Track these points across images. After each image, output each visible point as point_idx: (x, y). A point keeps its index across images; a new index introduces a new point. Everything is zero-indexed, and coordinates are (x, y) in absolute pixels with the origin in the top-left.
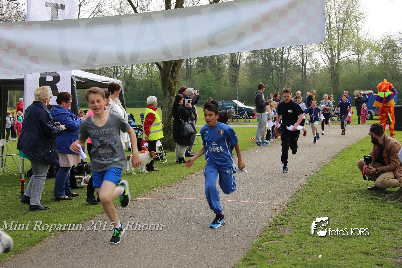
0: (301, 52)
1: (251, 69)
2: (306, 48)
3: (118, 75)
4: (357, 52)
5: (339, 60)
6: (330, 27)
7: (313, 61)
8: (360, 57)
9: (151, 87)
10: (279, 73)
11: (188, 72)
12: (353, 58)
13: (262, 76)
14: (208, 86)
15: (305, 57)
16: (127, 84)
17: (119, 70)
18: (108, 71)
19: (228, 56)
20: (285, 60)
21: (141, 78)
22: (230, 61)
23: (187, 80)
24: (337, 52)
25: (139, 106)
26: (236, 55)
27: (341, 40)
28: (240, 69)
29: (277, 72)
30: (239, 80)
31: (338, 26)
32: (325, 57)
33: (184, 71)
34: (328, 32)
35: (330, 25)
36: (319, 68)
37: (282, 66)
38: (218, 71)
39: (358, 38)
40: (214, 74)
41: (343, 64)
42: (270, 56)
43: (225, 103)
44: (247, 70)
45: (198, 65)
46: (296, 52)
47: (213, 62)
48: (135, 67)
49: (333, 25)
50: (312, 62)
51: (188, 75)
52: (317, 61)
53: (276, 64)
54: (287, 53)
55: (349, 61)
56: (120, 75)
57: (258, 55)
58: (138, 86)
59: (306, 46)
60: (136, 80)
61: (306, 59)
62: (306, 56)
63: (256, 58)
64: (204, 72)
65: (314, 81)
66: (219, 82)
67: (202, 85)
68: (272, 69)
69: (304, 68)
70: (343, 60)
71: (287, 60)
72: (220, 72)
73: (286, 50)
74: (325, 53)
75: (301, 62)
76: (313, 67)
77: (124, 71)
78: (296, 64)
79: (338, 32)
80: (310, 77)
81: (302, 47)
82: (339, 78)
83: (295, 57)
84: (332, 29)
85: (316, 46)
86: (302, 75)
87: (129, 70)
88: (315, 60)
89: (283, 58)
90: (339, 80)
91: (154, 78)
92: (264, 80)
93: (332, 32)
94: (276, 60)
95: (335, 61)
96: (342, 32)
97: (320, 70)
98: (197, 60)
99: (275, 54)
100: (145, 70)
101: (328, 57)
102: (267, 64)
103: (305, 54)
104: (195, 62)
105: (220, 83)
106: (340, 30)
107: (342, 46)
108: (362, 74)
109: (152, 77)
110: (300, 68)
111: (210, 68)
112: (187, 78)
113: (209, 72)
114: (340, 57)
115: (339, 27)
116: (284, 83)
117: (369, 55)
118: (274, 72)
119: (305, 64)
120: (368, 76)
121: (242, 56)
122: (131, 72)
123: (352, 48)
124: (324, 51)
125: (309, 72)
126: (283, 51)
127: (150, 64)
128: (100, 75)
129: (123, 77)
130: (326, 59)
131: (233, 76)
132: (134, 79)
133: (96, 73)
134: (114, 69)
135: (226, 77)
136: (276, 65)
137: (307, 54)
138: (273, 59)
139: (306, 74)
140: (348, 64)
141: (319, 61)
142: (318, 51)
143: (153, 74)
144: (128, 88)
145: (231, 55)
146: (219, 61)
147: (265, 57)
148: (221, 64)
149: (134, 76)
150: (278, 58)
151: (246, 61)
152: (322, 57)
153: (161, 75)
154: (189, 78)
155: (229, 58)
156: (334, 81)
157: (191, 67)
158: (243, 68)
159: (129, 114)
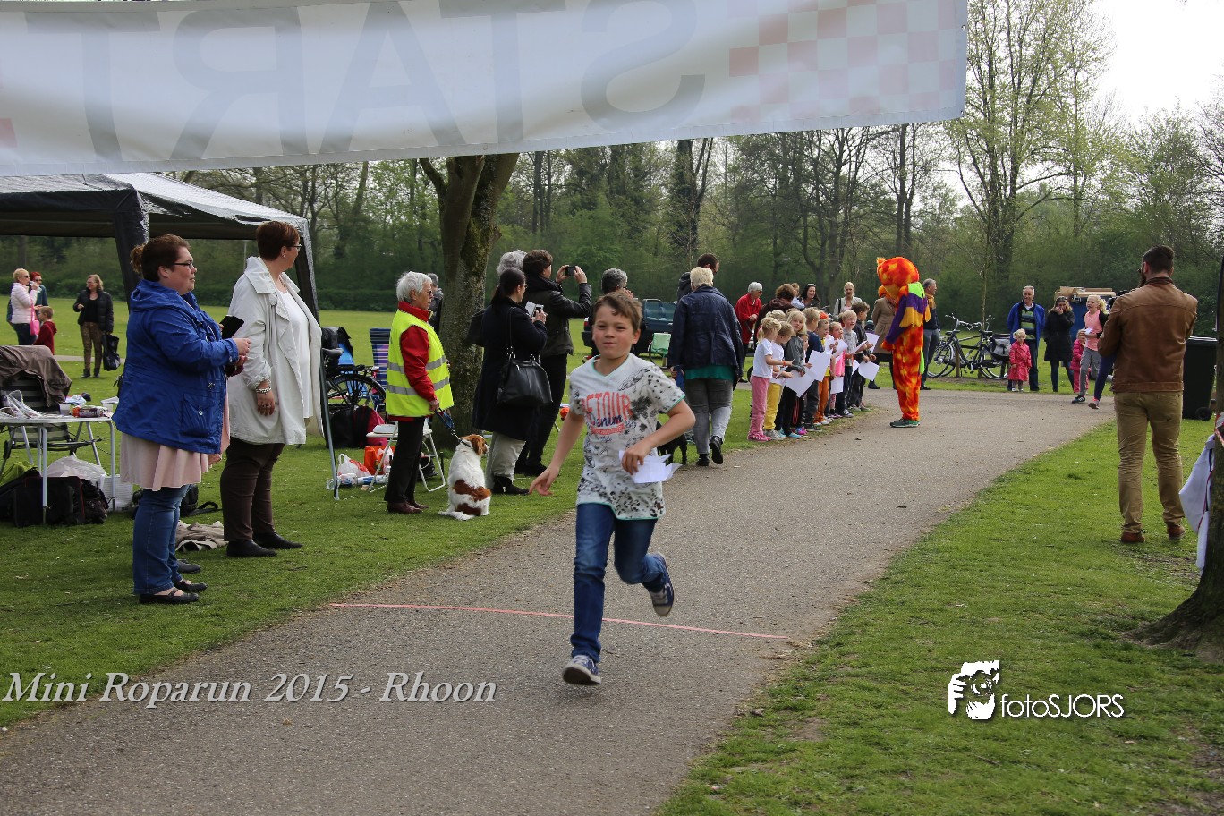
0: (898, 160)
1: (737, 205)
2: (914, 146)
3: (315, 205)
4: (1072, 169)
5: (1013, 189)
6: (992, 86)
7: (935, 190)
8: (1079, 184)
9: (420, 247)
10: (826, 221)
11: (541, 205)
12: (1059, 186)
13: (772, 229)
14: (601, 253)
15: (910, 177)
16: (345, 234)
17: (320, 190)
18: (284, 190)
19: (666, 163)
20: (846, 182)
21: (389, 217)
22: (672, 176)
23: (534, 230)
24: (1010, 163)
25: (379, 306)
26: (695, 162)
27: (1023, 126)
28: (706, 205)
29: (820, 220)
30: (701, 234)
31: (1016, 82)
32: (971, 177)
33: (528, 201)
34: (985, 100)
35: (991, 77)
36: (951, 212)
37: (836, 200)
38: (634, 207)
39: (1076, 125)
40: (622, 216)
41: (1029, 204)
42: (801, 168)
43: (650, 307)
44: (725, 208)
45: (572, 186)
46: (881, 159)
47: (621, 177)
48: (371, 182)
49: (1002, 76)
50: (930, 192)
51: (539, 216)
52: (948, 190)
53: (817, 193)
54: (854, 159)
55: (1046, 195)
56: (323, 206)
57: (762, 164)
58: (377, 243)
59: (914, 140)
60: (373, 222)
61: (913, 181)
62: (913, 172)
63: (756, 172)
64: (590, 209)
65: (936, 253)
66: (636, 243)
67: (581, 248)
68: (805, 209)
69: (904, 210)
70: (1028, 191)
71: (854, 182)
72: (641, 210)
73: (850, 151)
74: (973, 166)
75: (896, 192)
76: (933, 207)
77: (336, 194)
78: (882, 197)
79: (1016, 103)
80: (921, 239)
81: (902, 144)
82: (1014, 245)
83: (877, 174)
84: (998, 92)
85: (946, 143)
86: (899, 233)
87: (351, 190)
88: (941, 188)
89: (841, 174)
90: (1013, 254)
91: (432, 219)
92: (779, 241)
93: (997, 102)
94: (817, 179)
95: (1002, 191)
96: (1028, 102)
97: (956, 220)
98: (569, 167)
99: (815, 162)
100: (403, 195)
101: (982, 178)
102: (790, 191)
103: (911, 167)
104: (562, 175)
105: (641, 245)
106: (1023, 95)
107: (1027, 147)
108: (1083, 237)
109: (424, 216)
110: (893, 210)
111: (610, 195)
112: (534, 223)
113: (605, 209)
114: (1018, 180)
115: (1019, 87)
116: (842, 252)
117: (1109, 178)
118: (812, 217)
119: (908, 196)
120: (1104, 243)
121: (714, 165)
122: (360, 196)
123: (1057, 154)
124: (969, 159)
125: (921, 222)
126: (842, 152)
127: (419, 176)
128: (259, 201)
129: (332, 211)
130: (975, 184)
131: (680, 226)
132: (367, 221)
133: (246, 194)
134: (305, 187)
135: (659, 229)
136: (818, 196)
137: (914, 164)
138: (809, 176)
139: (912, 229)
140: (1043, 202)
141: (953, 191)
142: (951, 159)
143: (430, 208)
144: (348, 249)
145: (678, 157)
146: (640, 174)
147: (785, 168)
148: (646, 186)
149: (367, 211)
150: (826, 175)
151: (726, 179)
152: (962, 179)
153: (441, 209)
154: (542, 224)
155: (672, 169)
156: (997, 254)
157: (550, 189)
158: (715, 200)
159: (335, 329)
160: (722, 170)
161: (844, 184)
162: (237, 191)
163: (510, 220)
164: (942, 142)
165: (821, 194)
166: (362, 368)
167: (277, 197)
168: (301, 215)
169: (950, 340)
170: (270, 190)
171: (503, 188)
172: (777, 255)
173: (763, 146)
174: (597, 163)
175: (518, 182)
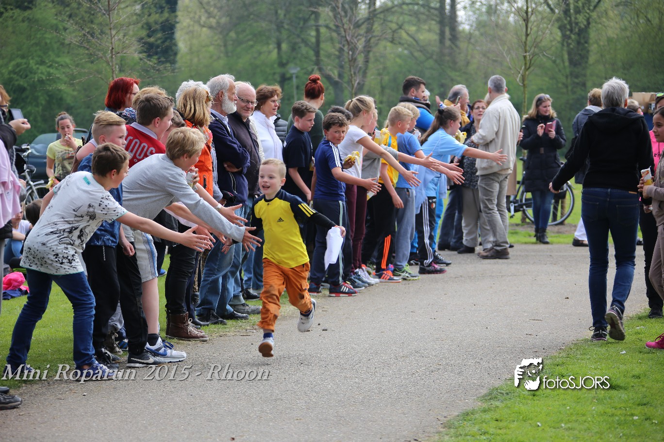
14: (43, 68)
64: (25, 8)
72: (98, 9)
82: (591, 41)
90: (591, 53)
92: (284, 46)
116: (367, 61)
131: (152, 29)
139: (459, 26)
156: (569, 54)
172: (282, 65)
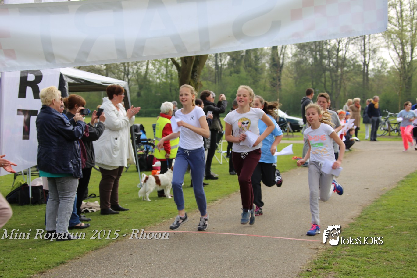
0: (363, 48)
1: (297, 69)
2: (369, 43)
3: (129, 76)
5: (412, 58)
6: (402, 16)
7: (379, 60)
9: (171, 91)
10: (333, 74)
11: (218, 72)
13: (311, 79)
15: (368, 55)
16: (141, 87)
17: (131, 70)
18: (117, 71)
19: (268, 54)
21: (158, 80)
22: (270, 59)
23: (215, 82)
24: (410, 47)
26: (279, 53)
28: (284, 70)
29: (331, 74)
30: (283, 82)
32: (394, 54)
33: (212, 71)
34: (399, 22)
35: (401, 12)
36: (385, 69)
37: (337, 65)
38: (255, 72)
40: (250, 75)
42: (322, 54)
44: (292, 71)
45: (230, 64)
47: (250, 60)
48: (151, 67)
49: (406, 12)
50: (376, 61)
51: (217, 78)
52: (384, 60)
53: (329, 63)
54: (344, 49)
56: (132, 77)
57: (306, 52)
58: (154, 90)
59: (369, 40)
60: (152, 82)
61: (370, 56)
62: (369, 53)
63: (304, 56)
64: (237, 73)
65: (379, 86)
68: (324, 70)
69: (366, 68)
71: (345, 59)
73: (343, 46)
74: (394, 49)
75: (362, 61)
76: (378, 67)
77: (137, 72)
78: (356, 64)
79: (412, 22)
80: (373, 80)
81: (364, 42)
83: (354, 54)
84: (404, 18)
86: (364, 78)
87: (143, 70)
88: (381, 59)
89: (339, 55)
91: (175, 80)
93: (404, 22)
94: (329, 57)
95: (407, 59)
97: (388, 72)
98: (228, 57)
99: (328, 51)
100: (163, 70)
101: (398, 54)
102: (318, 63)
103: (368, 51)
104: (226, 60)
109: (172, 79)
110: (361, 68)
111: (245, 67)
112: (215, 80)
113: (243, 73)
114: (414, 54)
118: (327, 73)
119: (367, 63)
121: (287, 54)
122: (146, 72)
124: (393, 47)
125: (373, 73)
126: (339, 46)
127: (169, 63)
128: (107, 75)
129: (136, 78)
130: (395, 57)
132: (149, 82)
133: (102, 73)
134: (125, 69)
135: (265, 81)
136: (330, 65)
137: (370, 50)
138: (326, 56)
139: (369, 76)
141: (386, 60)
142: (385, 47)
143: (174, 76)
144: (142, 93)
145: (272, 51)
146: (257, 59)
147: (316, 54)
148: (260, 63)
149: (150, 78)
150: (333, 56)
151: (292, 59)
152: (390, 54)
153: (179, 76)
154: (218, 80)
155: (270, 56)
156: (405, 85)
157: (221, 66)
158: (288, 68)
159: (139, 125)
160: (290, 56)
161: (340, 59)
162: (98, 72)
163: (205, 79)
164: (381, 40)
165: (331, 63)
166: (150, 140)
167: (114, 73)
168: (123, 80)
169: (386, 121)
170: (111, 71)
171: (203, 67)
173: (307, 46)
174: (240, 55)
175: (209, 64)
